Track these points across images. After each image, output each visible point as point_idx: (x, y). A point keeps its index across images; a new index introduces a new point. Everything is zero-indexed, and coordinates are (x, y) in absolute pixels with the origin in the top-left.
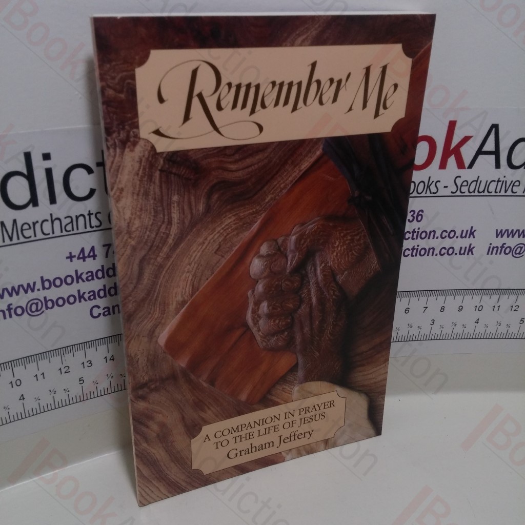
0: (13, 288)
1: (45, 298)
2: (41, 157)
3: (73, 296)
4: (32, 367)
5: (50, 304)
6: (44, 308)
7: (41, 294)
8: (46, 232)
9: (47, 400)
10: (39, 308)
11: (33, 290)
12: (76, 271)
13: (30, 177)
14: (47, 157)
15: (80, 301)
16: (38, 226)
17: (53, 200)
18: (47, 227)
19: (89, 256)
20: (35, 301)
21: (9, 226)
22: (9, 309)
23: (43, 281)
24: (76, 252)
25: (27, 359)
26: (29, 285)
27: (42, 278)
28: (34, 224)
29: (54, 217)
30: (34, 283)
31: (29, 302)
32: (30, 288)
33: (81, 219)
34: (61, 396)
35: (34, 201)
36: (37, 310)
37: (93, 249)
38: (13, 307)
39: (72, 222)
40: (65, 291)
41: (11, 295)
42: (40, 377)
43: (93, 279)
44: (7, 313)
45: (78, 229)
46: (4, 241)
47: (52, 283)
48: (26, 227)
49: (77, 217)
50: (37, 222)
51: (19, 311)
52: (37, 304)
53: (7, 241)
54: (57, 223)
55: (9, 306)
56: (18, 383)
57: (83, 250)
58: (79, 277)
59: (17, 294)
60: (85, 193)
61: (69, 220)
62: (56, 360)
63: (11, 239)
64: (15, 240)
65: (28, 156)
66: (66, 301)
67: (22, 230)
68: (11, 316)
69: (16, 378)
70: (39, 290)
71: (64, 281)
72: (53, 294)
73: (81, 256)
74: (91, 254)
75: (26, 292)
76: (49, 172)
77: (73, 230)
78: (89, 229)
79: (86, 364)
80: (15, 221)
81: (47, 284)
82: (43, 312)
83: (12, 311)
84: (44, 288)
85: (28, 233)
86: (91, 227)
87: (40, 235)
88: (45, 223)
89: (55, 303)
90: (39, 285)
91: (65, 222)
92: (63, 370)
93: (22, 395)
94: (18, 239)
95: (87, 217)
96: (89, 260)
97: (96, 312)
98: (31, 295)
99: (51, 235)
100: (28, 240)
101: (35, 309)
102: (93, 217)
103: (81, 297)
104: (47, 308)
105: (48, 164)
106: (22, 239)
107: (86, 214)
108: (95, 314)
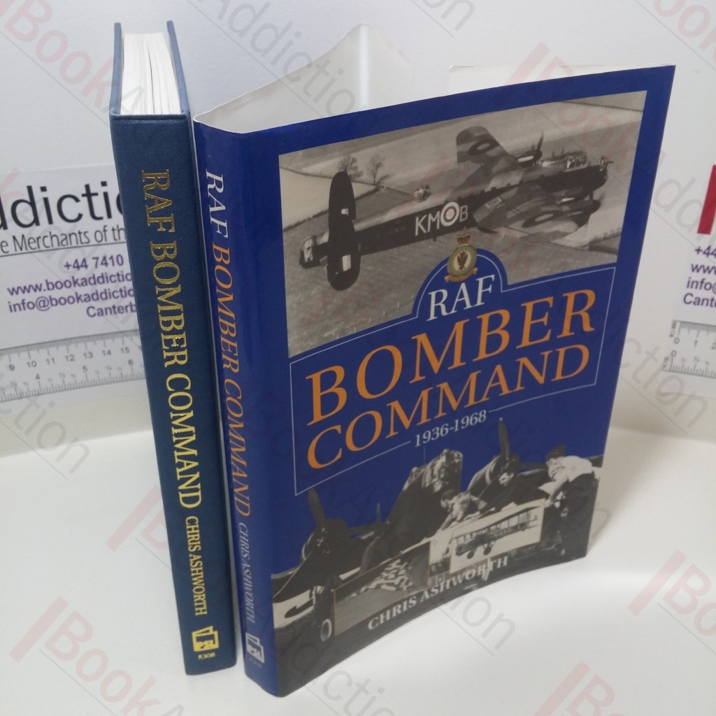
0: (25, 287)
1: (50, 297)
2: (39, 190)
3: (72, 297)
4: (44, 352)
5: (54, 302)
6: (50, 305)
7: (47, 294)
8: (47, 245)
9: (58, 382)
10: (46, 304)
11: (40, 290)
12: (73, 278)
13: (32, 203)
14: (43, 189)
15: (78, 302)
16: (41, 240)
17: (50, 221)
18: (48, 241)
19: (82, 266)
20: (43, 299)
21: (19, 239)
22: (23, 303)
23: (48, 284)
24: (72, 262)
25: (40, 345)
26: (37, 286)
27: (47, 281)
28: (38, 238)
29: (53, 234)
30: (41, 285)
31: (38, 299)
32: (38, 288)
33: (73, 237)
34: (69, 380)
35: (36, 221)
36: (44, 306)
37: (84, 260)
38: (26, 302)
39: (66, 238)
40: (65, 293)
41: (23, 292)
42: (51, 362)
43: (86, 284)
44: (22, 306)
45: (71, 244)
46: (16, 250)
47: (55, 286)
48: (31, 241)
49: (70, 235)
50: (40, 237)
51: (31, 305)
52: (44, 301)
53: (19, 251)
54: (54, 238)
55: (23, 300)
56: (34, 364)
57: (76, 261)
58: (75, 282)
59: (29, 291)
60: (75, 216)
61: (64, 237)
62: (63, 349)
63: (21, 249)
64: (24, 250)
65: (30, 189)
66: (67, 301)
67: (29, 243)
68: (24, 309)
69: (32, 360)
70: (45, 290)
71: (64, 284)
72: (56, 294)
73: (76, 265)
74: (84, 264)
75: (35, 291)
76: (46, 200)
77: (67, 244)
78: (80, 244)
79: (88, 355)
80: (23, 236)
81: (51, 286)
82: (49, 308)
83: (26, 305)
84: (49, 289)
85: (34, 245)
86: (82, 243)
87: (42, 248)
88: (46, 238)
89: (58, 302)
90: (44, 286)
91: (61, 238)
92: (70, 358)
93: (38, 375)
94: (26, 249)
95: (78, 235)
96: (82, 269)
97: (92, 312)
98: (38, 294)
99: (51, 248)
100: (34, 251)
101: (44, 304)
102: (82, 235)
103: (79, 298)
104: (52, 305)
105: (45, 194)
106: (29, 250)
107: (76, 232)
108: (92, 313)
